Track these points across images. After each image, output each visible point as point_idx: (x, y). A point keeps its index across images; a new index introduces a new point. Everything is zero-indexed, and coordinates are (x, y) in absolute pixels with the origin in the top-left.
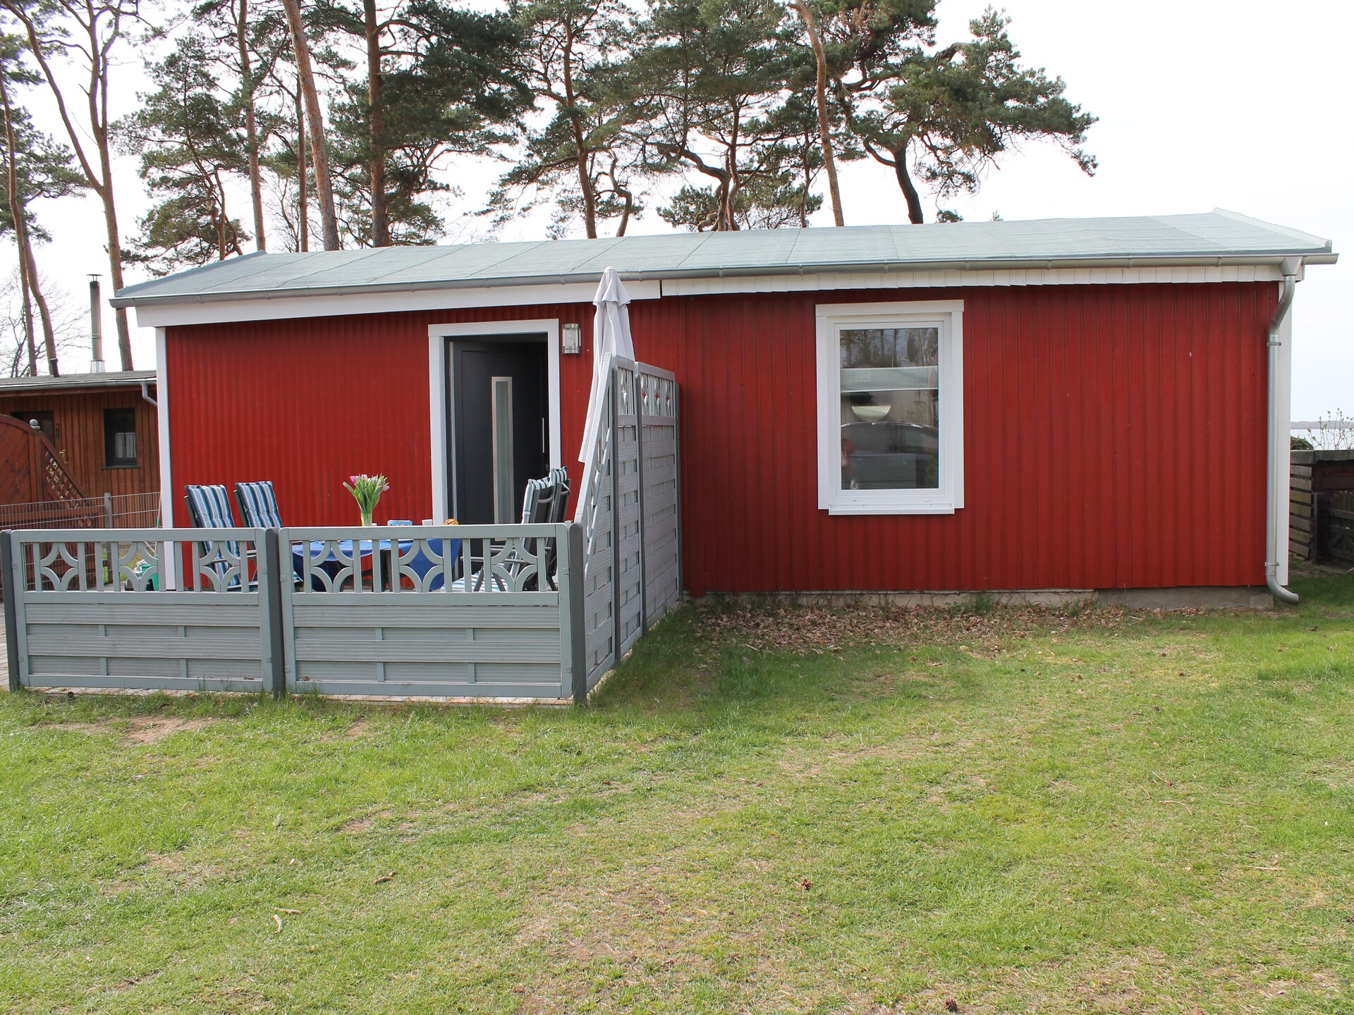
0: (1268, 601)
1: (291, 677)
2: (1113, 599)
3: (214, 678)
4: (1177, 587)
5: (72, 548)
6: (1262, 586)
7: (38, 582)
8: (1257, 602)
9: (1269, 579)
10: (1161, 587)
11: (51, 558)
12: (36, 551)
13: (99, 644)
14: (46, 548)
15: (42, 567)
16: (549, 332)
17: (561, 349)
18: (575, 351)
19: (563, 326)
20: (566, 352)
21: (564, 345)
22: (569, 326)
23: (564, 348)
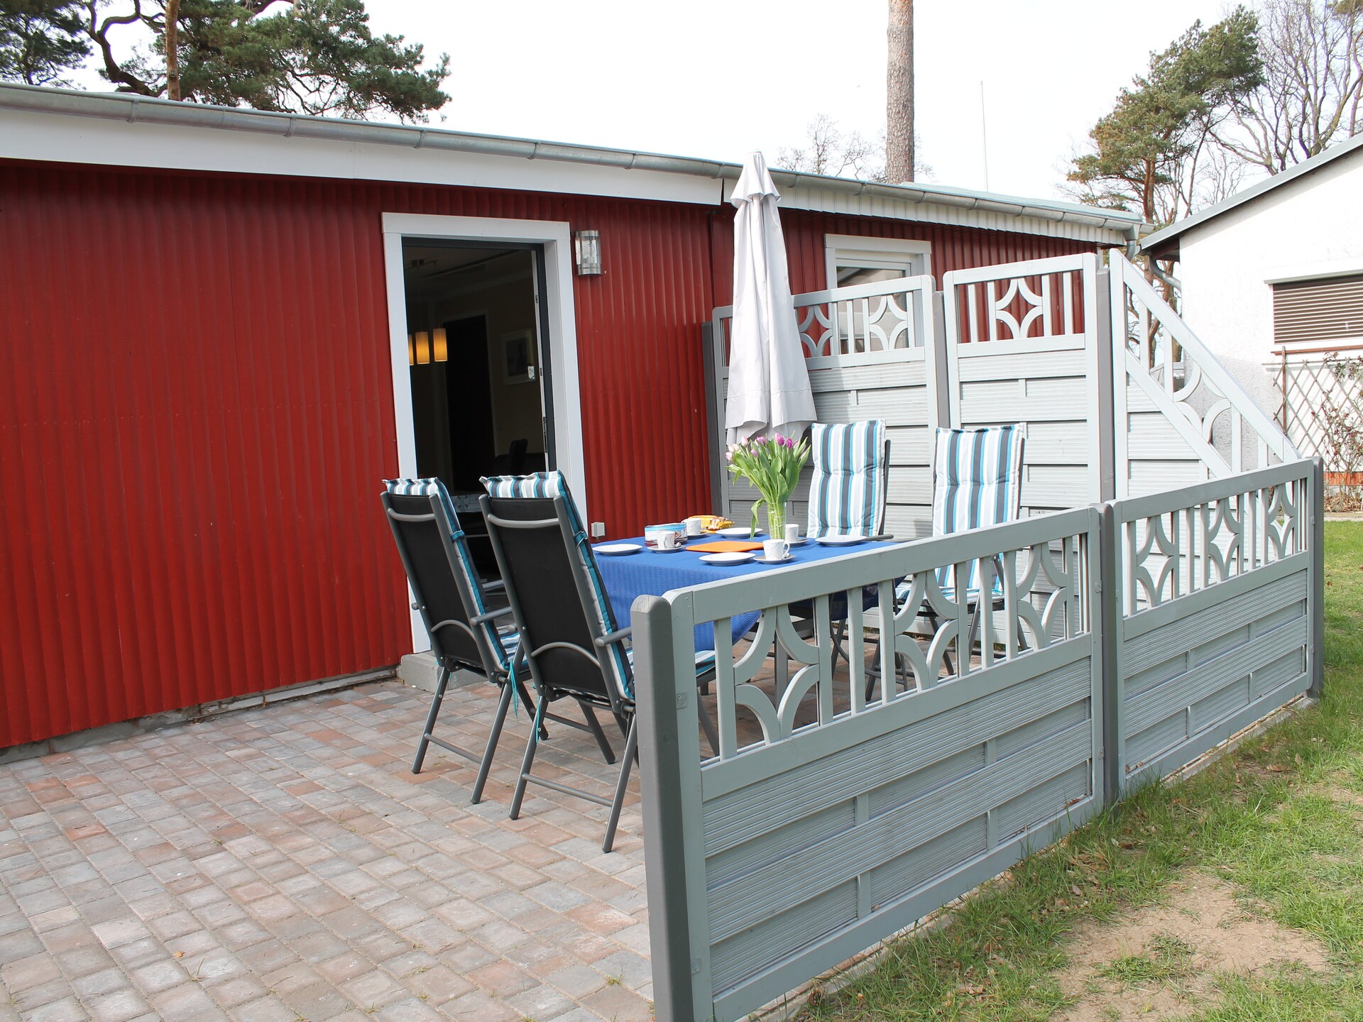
1: (1122, 774)
16: (558, 241)
17: (575, 267)
18: (597, 271)
19: (577, 233)
20: (585, 272)
21: (578, 262)
22: (589, 234)
23: (579, 267)
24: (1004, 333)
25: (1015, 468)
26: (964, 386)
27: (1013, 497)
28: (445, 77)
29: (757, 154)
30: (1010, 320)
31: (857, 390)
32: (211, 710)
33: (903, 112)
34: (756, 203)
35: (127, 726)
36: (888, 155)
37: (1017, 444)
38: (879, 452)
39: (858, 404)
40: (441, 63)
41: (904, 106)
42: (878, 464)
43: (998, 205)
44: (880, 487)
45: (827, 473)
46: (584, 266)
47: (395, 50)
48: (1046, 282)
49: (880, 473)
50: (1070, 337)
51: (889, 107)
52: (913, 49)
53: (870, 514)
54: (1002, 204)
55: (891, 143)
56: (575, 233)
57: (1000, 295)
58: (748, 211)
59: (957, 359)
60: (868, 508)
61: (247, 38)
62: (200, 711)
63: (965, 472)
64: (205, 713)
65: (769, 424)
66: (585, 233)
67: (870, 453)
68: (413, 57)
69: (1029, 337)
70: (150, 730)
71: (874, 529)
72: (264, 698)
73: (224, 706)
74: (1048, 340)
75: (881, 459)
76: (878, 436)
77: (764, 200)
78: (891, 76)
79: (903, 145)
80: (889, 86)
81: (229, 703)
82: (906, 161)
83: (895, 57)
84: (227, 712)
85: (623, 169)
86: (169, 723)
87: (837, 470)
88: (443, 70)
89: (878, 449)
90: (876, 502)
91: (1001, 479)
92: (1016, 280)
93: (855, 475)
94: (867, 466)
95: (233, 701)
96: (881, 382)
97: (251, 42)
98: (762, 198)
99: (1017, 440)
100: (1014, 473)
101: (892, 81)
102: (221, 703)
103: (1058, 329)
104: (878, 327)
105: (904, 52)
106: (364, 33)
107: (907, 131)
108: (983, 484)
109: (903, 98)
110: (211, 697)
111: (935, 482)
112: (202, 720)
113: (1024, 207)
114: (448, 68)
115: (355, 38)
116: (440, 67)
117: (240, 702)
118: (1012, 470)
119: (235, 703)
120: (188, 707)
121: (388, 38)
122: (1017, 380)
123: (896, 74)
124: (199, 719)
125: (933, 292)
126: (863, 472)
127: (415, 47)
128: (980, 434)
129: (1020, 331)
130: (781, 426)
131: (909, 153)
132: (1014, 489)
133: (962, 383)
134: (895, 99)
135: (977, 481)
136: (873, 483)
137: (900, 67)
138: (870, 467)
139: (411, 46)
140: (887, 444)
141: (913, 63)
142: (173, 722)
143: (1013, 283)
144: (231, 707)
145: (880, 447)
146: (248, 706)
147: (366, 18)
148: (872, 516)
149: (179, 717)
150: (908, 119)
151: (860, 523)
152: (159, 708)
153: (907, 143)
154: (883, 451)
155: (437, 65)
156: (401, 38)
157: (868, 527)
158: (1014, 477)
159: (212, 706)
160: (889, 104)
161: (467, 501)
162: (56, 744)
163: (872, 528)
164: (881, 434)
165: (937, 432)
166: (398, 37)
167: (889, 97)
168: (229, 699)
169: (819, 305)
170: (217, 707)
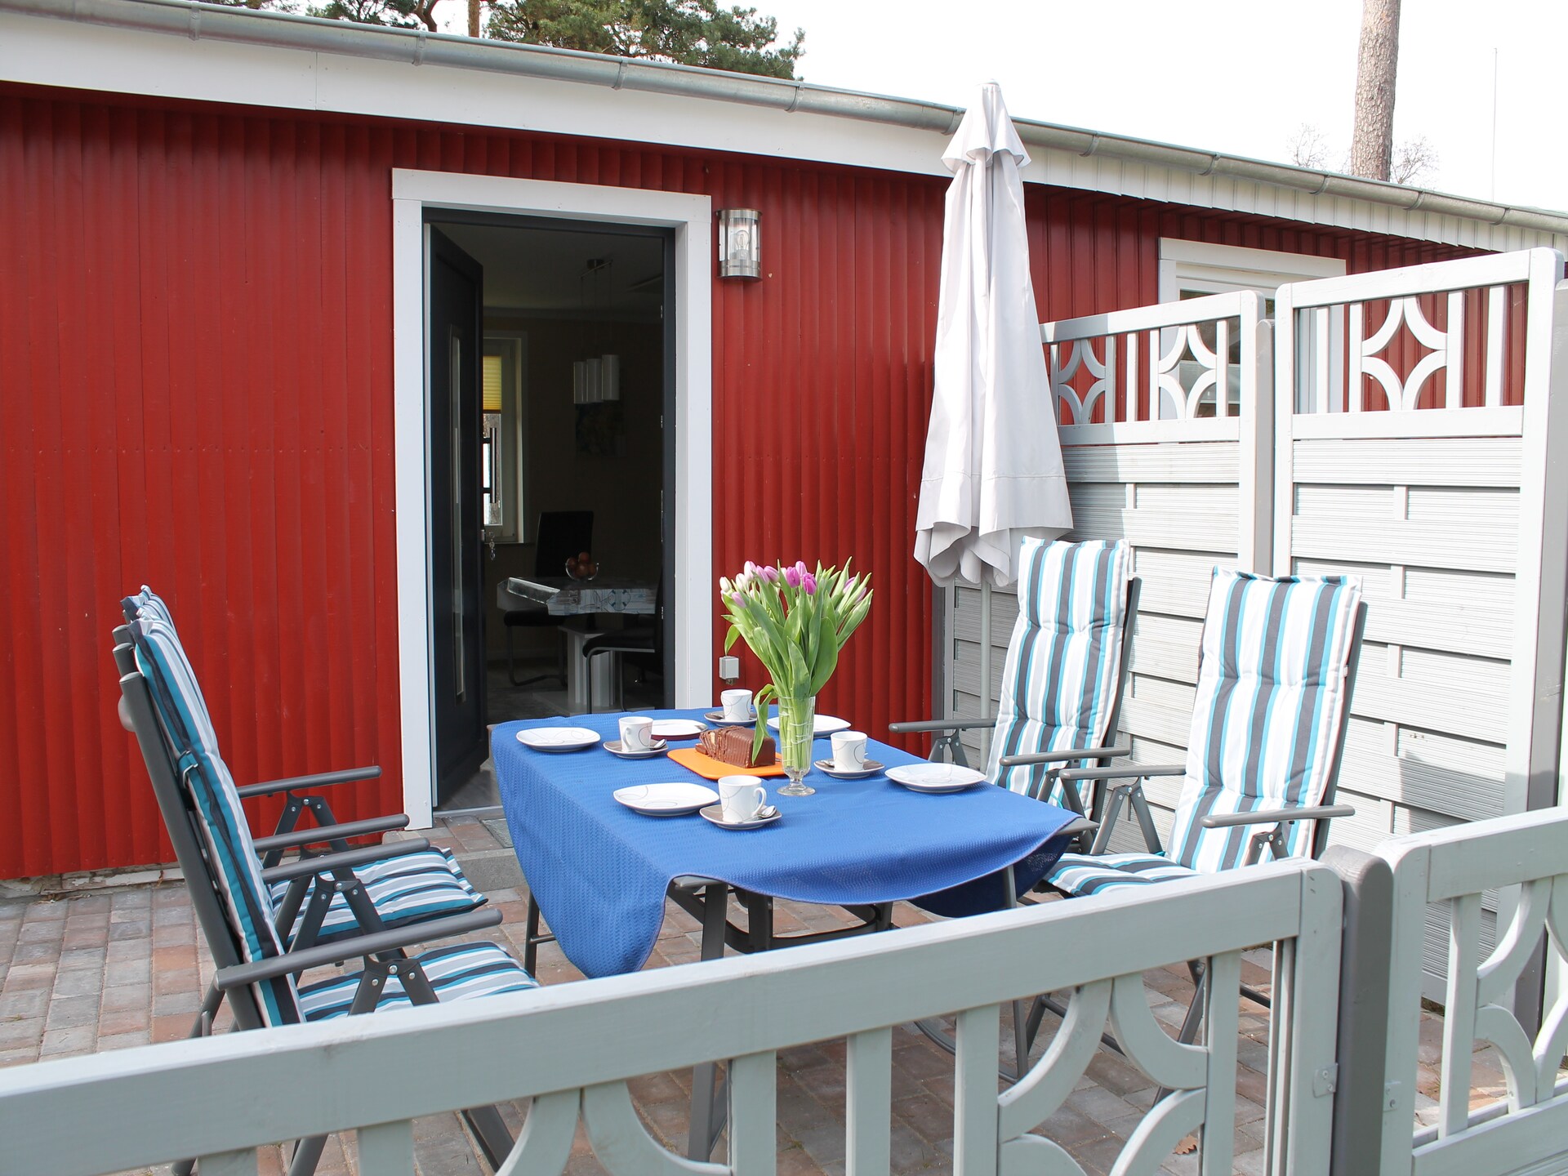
16: (689, 224)
17: (717, 266)
18: (751, 272)
19: (723, 213)
20: (733, 272)
21: (722, 258)
22: (742, 214)
23: (723, 264)
24: (1374, 398)
25: (1339, 661)
26: (1301, 490)
27: (1331, 717)
28: (799, 58)
29: (990, 87)
30: (1385, 374)
31: (1136, 484)
32: (78, 883)
33: (1377, 98)
34: (979, 166)
36: (1352, 158)
37: (1347, 614)
38: (1116, 600)
39: (1136, 507)
40: (794, 40)
41: (1381, 90)
42: (1113, 620)
43: (1460, 204)
44: (1112, 661)
45: (1035, 625)
46: (731, 263)
47: (743, 24)
48: (1455, 304)
49: (1115, 635)
50: (1494, 414)
51: (1359, 92)
52: (1399, 9)
53: (1091, 708)
54: (1467, 203)
55: (1357, 142)
56: (720, 212)
57: (1369, 332)
58: (969, 178)
59: (1290, 441)
60: (1089, 696)
61: (571, 11)
62: (61, 884)
63: (1249, 659)
64: (68, 887)
65: (975, 529)
66: (735, 213)
67: (1100, 601)
68: (764, 35)
69: (1419, 408)
71: (1096, 735)
72: (162, 873)
73: (98, 879)
74: (1453, 415)
75: (1119, 611)
76: (1116, 571)
77: (995, 161)
78: (1364, 48)
79: (1375, 144)
80: (1361, 61)
81: (106, 876)
82: (1377, 166)
83: (1372, 21)
84: (104, 888)
85: (782, 111)
86: (10, 895)
87: (1049, 622)
88: (795, 48)
89: (1114, 593)
90: (1103, 687)
91: (1312, 680)
92: (1400, 301)
93: (1076, 633)
94: (1094, 621)
95: (114, 874)
96: (1171, 473)
97: (575, 15)
98: (990, 157)
99: (1349, 606)
100: (1337, 670)
101: (1365, 55)
102: (94, 875)
103: (1473, 395)
104: (1171, 377)
105: (1385, 12)
107: (1382, 125)
108: (1280, 683)
109: (1379, 78)
110: (82, 864)
111: (1200, 666)
112: (58, 897)
113: (1507, 209)
114: (802, 47)
115: (697, 10)
116: (793, 44)
117: (124, 875)
118: (1332, 664)
119: (117, 876)
120: (41, 877)
121: (737, 11)
122: (1391, 487)
123: (1371, 44)
124: (56, 895)
125: (1259, 319)
126: (1087, 630)
127: (765, 21)
128: (1284, 585)
129: (1403, 396)
130: (998, 534)
131: (1384, 155)
132: (1333, 701)
133: (1296, 485)
134: (1368, 79)
135: (1268, 677)
136: (1101, 653)
137: (1378, 35)
138: (1098, 622)
139: (761, 19)
140: (1133, 587)
141: (1397, 29)
142: (17, 895)
143: (1395, 308)
144: (110, 881)
145: (1119, 589)
146: (140, 882)
148: (1093, 711)
149: (26, 889)
150: (1385, 107)
151: (1073, 721)
153: (1381, 141)
154: (1124, 598)
155: (790, 43)
156: (753, 11)
157: (1084, 730)
158: (1337, 679)
159: (79, 878)
160: (1359, 87)
161: (624, 597)
163: (1092, 733)
164: (1121, 566)
165: (1213, 574)
166: (748, 10)
167: (1360, 76)
168: (108, 871)
169: (1088, 338)
170: (87, 880)
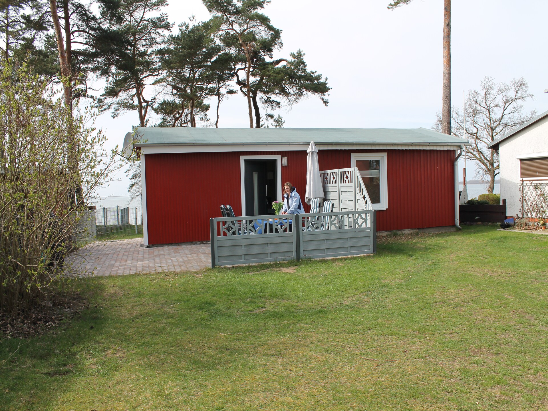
0: (454, 229)
1: (302, 255)
2: (421, 231)
3: (279, 257)
4: (436, 227)
5: (233, 222)
6: (454, 225)
7: (222, 233)
8: (452, 230)
9: (456, 223)
10: (432, 227)
11: (226, 226)
12: (221, 224)
13: (243, 251)
14: (224, 223)
15: (223, 229)
16: (278, 159)
17: (282, 164)
18: (286, 165)
20: (284, 165)
22: (285, 157)
30: (346, 180)
31: (331, 192)
35: (191, 243)
47: (313, 75)
48: (350, 173)
56: (282, 157)
59: (340, 187)
64: (204, 243)
68: (319, 77)
69: (348, 183)
70: (194, 244)
85: (288, 145)
86: (197, 243)
96: (333, 190)
104: (333, 179)
105: (447, 80)
106: (304, 70)
107: (448, 104)
109: (446, 94)
110: (205, 240)
115: (301, 73)
116: (325, 80)
120: (201, 241)
122: (347, 192)
123: (445, 87)
124: (202, 244)
125: (338, 173)
133: (341, 192)
137: (446, 85)
147: (306, 66)
152: (196, 240)
156: (316, 72)
162: (180, 244)
169: (326, 173)
170: (206, 242)
